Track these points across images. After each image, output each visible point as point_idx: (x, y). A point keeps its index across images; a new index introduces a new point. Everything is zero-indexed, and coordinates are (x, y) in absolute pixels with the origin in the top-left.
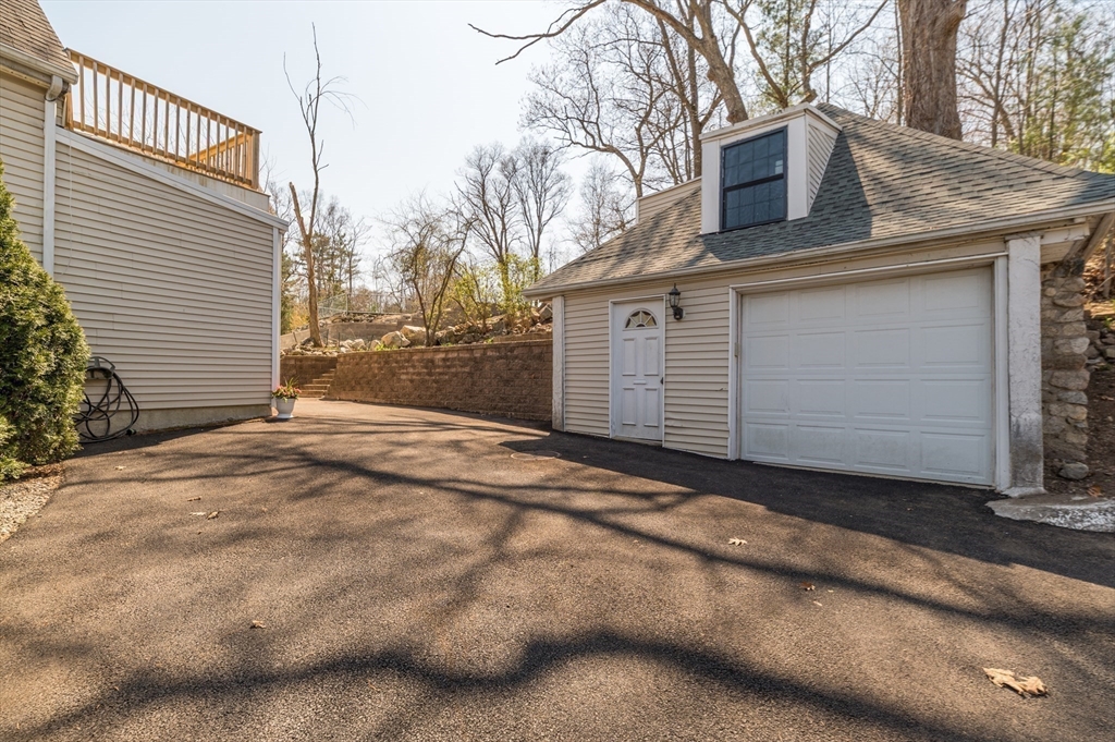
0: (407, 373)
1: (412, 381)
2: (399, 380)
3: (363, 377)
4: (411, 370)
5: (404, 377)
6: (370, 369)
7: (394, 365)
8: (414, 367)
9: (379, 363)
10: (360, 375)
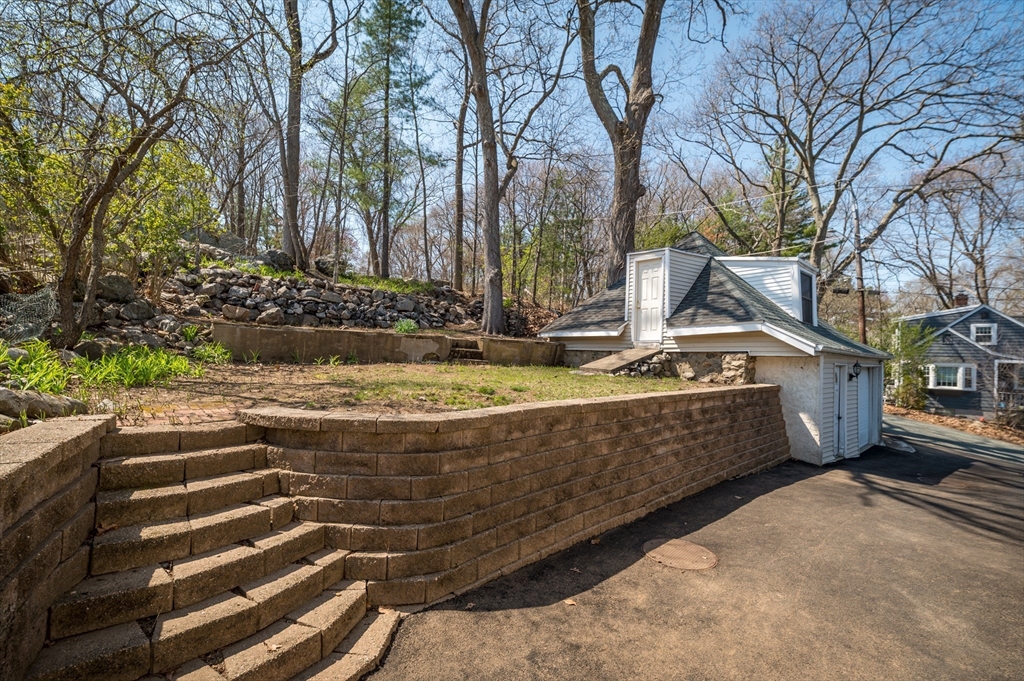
0: (665, 442)
1: (676, 454)
2: (657, 459)
3: (576, 474)
4: (667, 435)
5: (661, 450)
6: (589, 449)
7: (641, 429)
8: (671, 428)
9: (608, 431)
10: (563, 471)
